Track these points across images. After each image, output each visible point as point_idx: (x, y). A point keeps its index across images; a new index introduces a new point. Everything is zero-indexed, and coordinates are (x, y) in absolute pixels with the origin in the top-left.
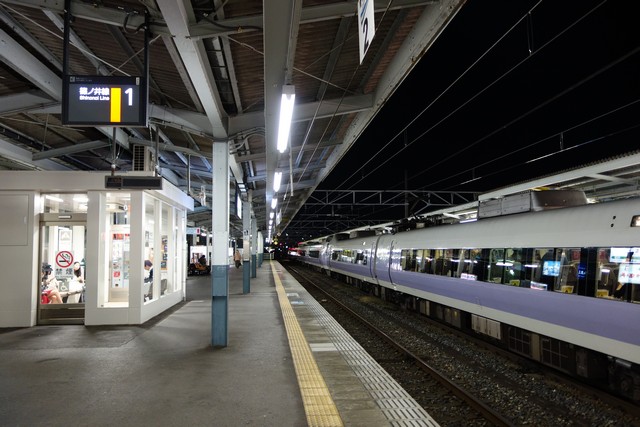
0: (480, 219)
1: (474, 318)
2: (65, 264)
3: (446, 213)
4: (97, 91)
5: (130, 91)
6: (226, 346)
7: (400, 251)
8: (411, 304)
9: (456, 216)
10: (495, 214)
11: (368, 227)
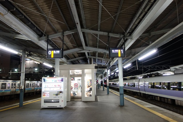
0: (175, 74)
1: (176, 101)
2: (76, 86)
3: (159, 72)
4: (116, 50)
5: (122, 50)
6: (124, 106)
7: (148, 83)
8: (152, 98)
9: (162, 73)
10: (180, 72)
11: (132, 76)
